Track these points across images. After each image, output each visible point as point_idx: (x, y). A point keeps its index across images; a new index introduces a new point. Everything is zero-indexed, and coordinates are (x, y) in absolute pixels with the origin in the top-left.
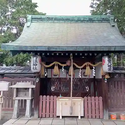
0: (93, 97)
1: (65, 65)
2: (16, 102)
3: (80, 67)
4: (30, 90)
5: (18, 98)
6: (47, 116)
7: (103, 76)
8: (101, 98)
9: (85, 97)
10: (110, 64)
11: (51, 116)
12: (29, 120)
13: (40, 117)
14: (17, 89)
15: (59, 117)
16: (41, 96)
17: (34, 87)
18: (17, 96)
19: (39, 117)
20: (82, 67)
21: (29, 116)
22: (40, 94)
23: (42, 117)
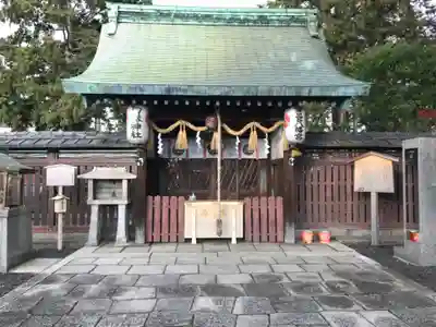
0: (264, 199)
1: (204, 128)
2: (95, 211)
3: (237, 133)
4: (125, 184)
5: (97, 202)
6: (165, 239)
7: (287, 153)
8: (280, 199)
9: (247, 200)
10: (299, 125)
11: (173, 239)
12: (125, 247)
13: (150, 242)
14: (96, 181)
15: (189, 240)
16: (150, 198)
17: (134, 177)
18: (95, 198)
19: (146, 242)
20: (242, 131)
21: (125, 240)
22: (148, 194)
23: (152, 243)
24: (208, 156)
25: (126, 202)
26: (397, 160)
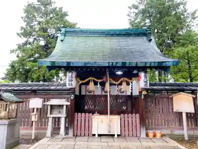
0: (130, 115)
1: (101, 81)
2: (50, 120)
3: (117, 83)
4: (65, 107)
5: (52, 116)
6: (83, 134)
7: (140, 92)
8: (138, 115)
9: (122, 115)
11: (87, 134)
12: (64, 138)
13: (75, 136)
14: (51, 106)
15: (94, 135)
16: (76, 114)
17: (69, 103)
18: (51, 114)
19: (74, 136)
20: (119, 82)
21: (64, 135)
22: (75, 112)
23: (77, 136)
24: (104, 94)
25: (65, 116)
26: (194, 96)
